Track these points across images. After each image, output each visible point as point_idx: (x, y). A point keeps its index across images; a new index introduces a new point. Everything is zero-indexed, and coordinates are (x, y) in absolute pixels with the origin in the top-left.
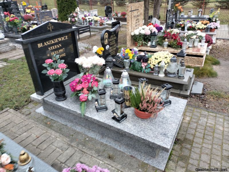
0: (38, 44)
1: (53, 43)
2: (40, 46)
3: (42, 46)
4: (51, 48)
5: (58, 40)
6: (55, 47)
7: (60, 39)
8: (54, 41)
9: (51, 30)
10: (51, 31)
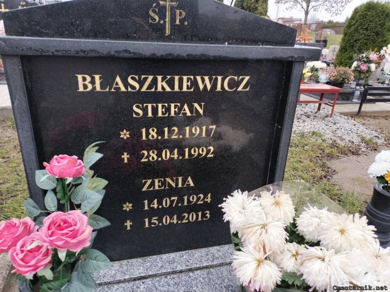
0: (80, 77)
1: (160, 89)
2: (85, 87)
3: (98, 88)
4: (145, 110)
5: (194, 83)
6: (168, 110)
7: (204, 83)
8: (171, 84)
9: (168, 26)
10: (168, 32)
